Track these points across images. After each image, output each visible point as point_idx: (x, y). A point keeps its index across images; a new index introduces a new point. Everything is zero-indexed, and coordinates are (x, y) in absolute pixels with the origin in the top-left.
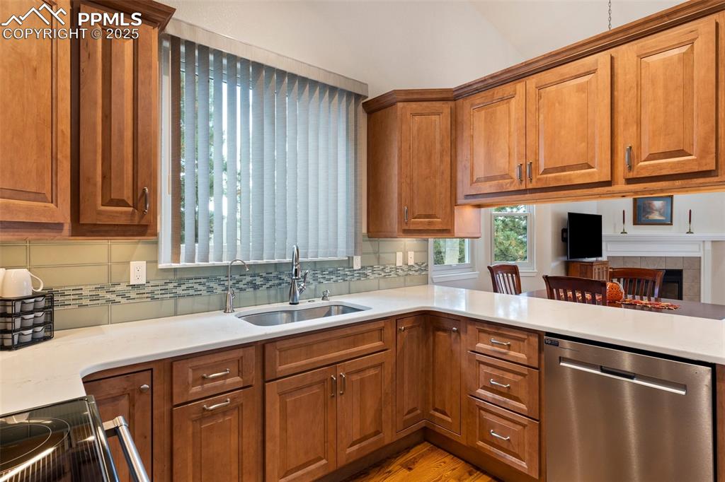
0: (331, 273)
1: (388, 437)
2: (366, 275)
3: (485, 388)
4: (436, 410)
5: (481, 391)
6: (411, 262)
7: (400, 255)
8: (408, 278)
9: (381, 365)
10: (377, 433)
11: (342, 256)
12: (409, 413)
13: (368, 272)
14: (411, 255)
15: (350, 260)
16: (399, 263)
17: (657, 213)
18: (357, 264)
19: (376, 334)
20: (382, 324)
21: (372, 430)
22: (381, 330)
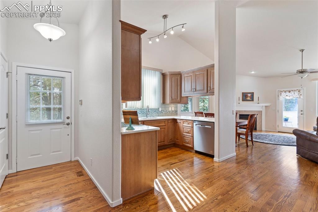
0: (154, 111)
1: (166, 143)
2: (162, 112)
3: (185, 133)
4: (176, 139)
5: (184, 133)
6: (173, 110)
7: (170, 108)
8: (173, 114)
9: (165, 128)
10: (164, 142)
11: (157, 108)
12: (170, 140)
13: (163, 112)
14: (173, 108)
15: (159, 108)
16: (170, 110)
17: (249, 98)
18: (160, 110)
19: (164, 122)
20: (165, 120)
21: (162, 141)
22: (165, 121)
